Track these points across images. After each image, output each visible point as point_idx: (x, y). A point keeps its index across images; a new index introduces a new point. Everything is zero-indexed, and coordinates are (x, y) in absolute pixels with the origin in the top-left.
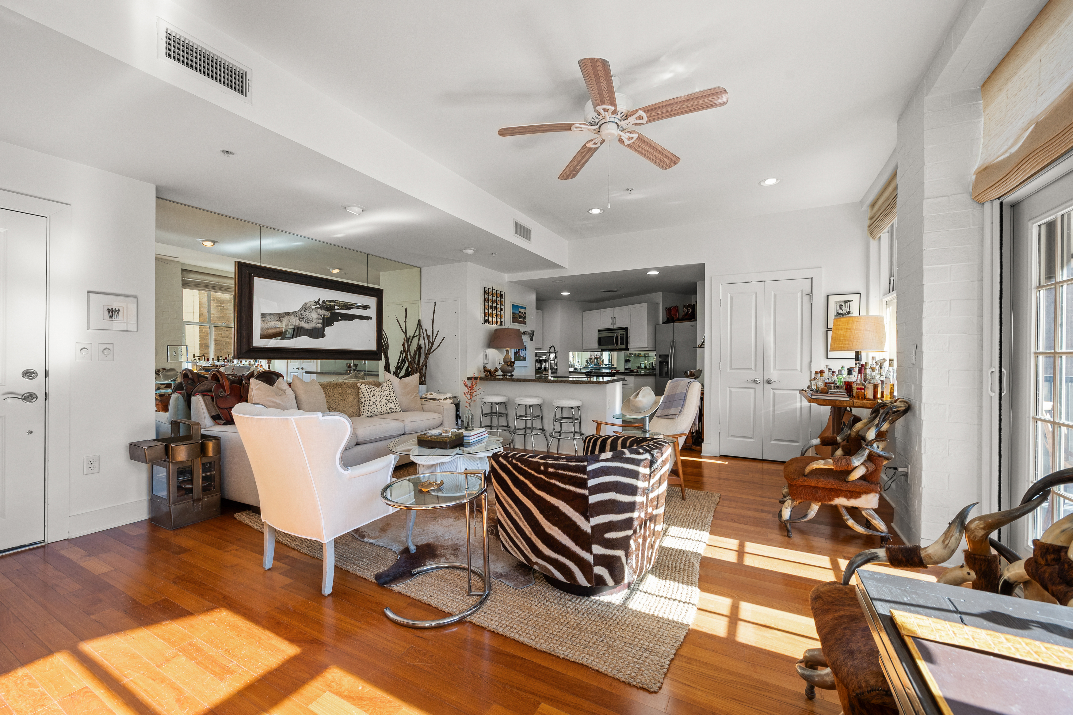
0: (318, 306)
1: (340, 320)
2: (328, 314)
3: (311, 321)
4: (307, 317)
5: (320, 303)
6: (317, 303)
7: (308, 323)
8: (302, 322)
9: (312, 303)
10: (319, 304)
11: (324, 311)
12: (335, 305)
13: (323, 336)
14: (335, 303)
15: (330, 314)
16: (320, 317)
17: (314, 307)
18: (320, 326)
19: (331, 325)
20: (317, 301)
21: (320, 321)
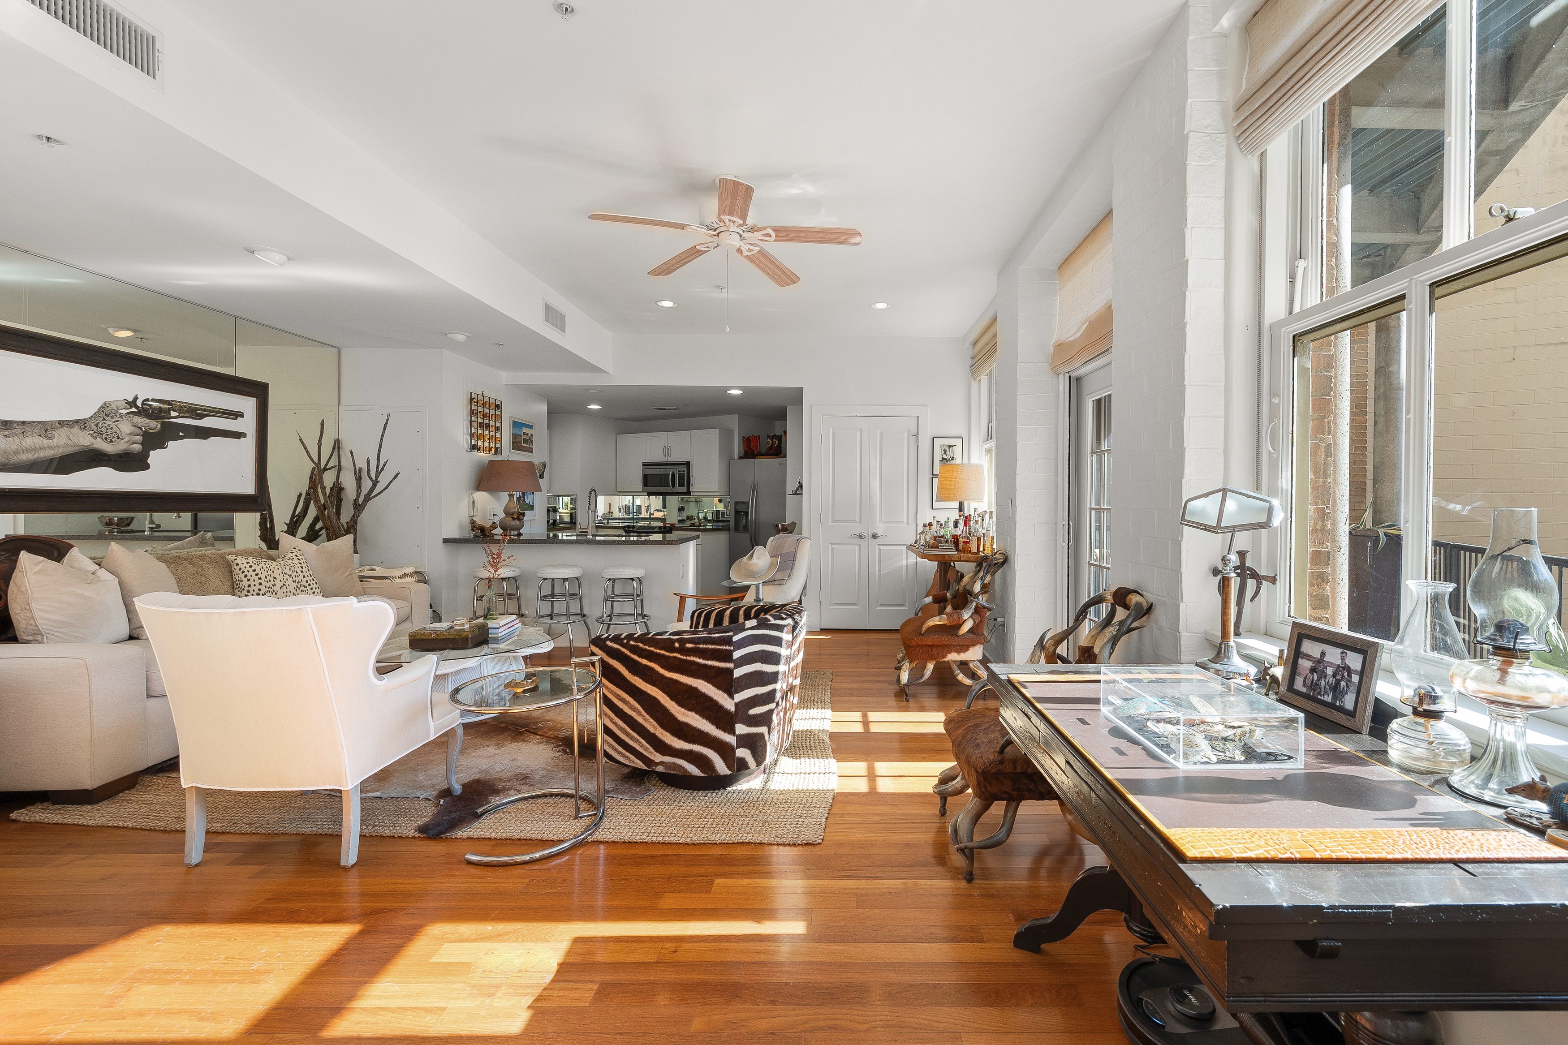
0: (134, 409)
1: (182, 438)
2: (155, 425)
3: (118, 438)
4: (109, 431)
5: (139, 403)
6: (133, 403)
7: (111, 441)
8: (99, 439)
9: (119, 403)
10: (137, 407)
11: (147, 421)
12: (170, 409)
13: (146, 467)
14: (171, 404)
15: (159, 426)
16: (139, 431)
17: (124, 412)
18: (137, 447)
19: (162, 447)
20: (130, 399)
21: (139, 438)
